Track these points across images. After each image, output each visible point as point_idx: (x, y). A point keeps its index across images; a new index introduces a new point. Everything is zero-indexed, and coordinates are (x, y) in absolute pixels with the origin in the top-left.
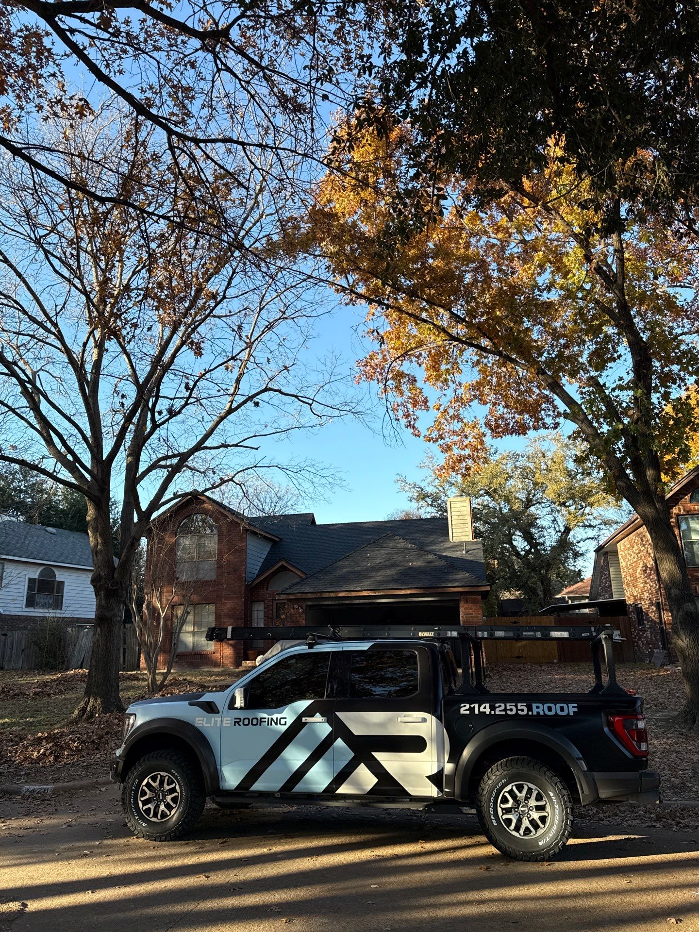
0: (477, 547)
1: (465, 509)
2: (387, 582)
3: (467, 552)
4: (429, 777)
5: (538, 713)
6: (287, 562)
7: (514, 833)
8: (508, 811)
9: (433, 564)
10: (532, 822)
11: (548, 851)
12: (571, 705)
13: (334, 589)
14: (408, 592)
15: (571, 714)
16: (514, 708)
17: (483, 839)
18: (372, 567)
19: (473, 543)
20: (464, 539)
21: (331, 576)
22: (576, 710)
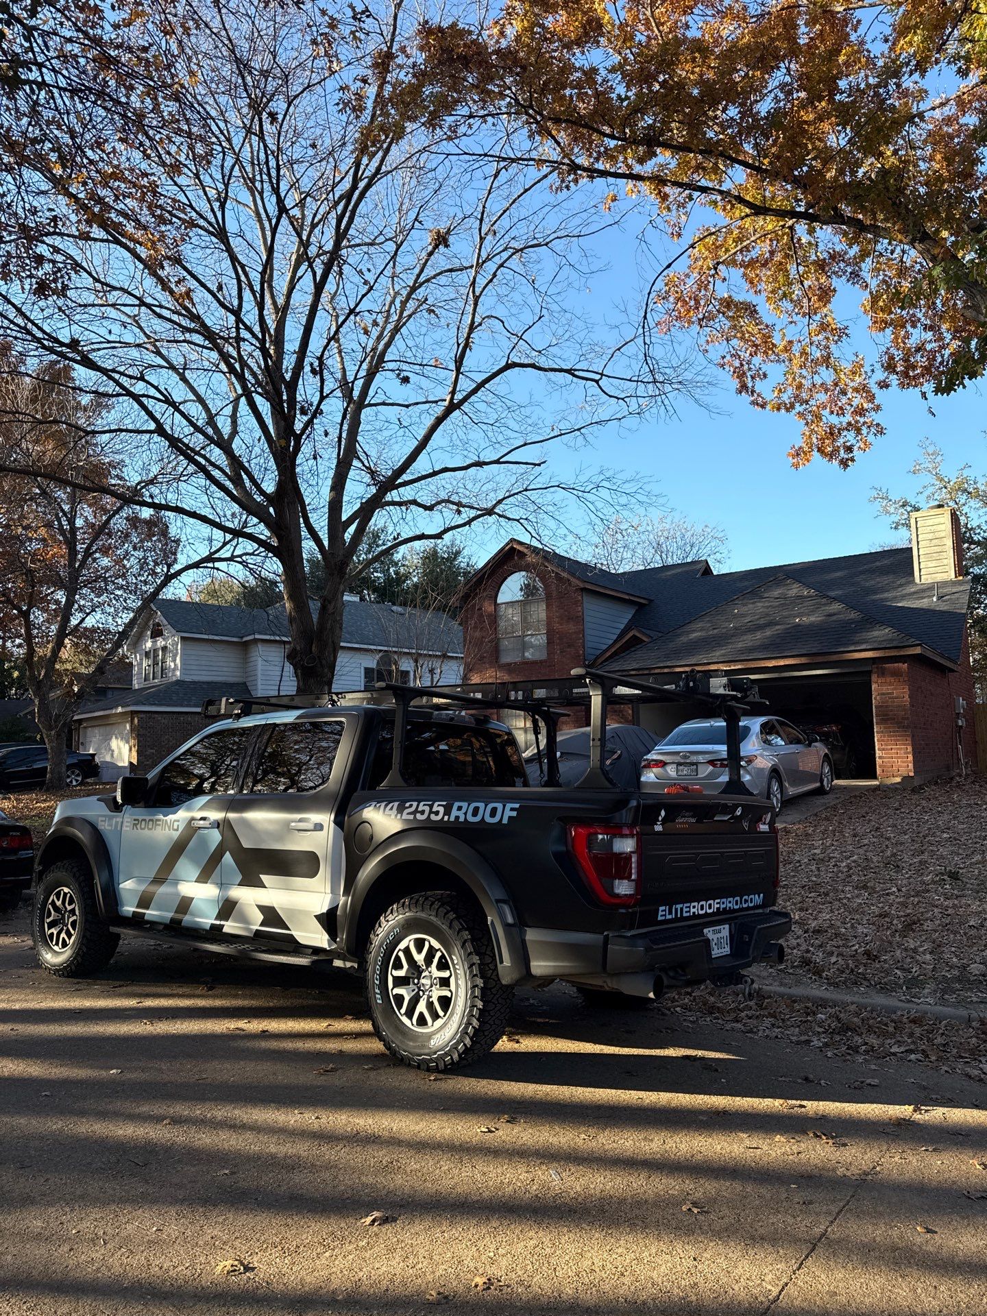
0: (962, 588)
1: (942, 527)
2: (751, 650)
3: (940, 598)
4: (318, 917)
5: (457, 818)
6: (640, 632)
7: (405, 1020)
8: (399, 982)
9: (834, 618)
10: (430, 1005)
11: (442, 1057)
12: (509, 806)
13: (669, 664)
14: (782, 663)
15: (505, 821)
16: (427, 809)
17: (367, 1026)
18: (735, 628)
19: (953, 583)
20: (940, 577)
21: (671, 645)
22: (514, 814)
